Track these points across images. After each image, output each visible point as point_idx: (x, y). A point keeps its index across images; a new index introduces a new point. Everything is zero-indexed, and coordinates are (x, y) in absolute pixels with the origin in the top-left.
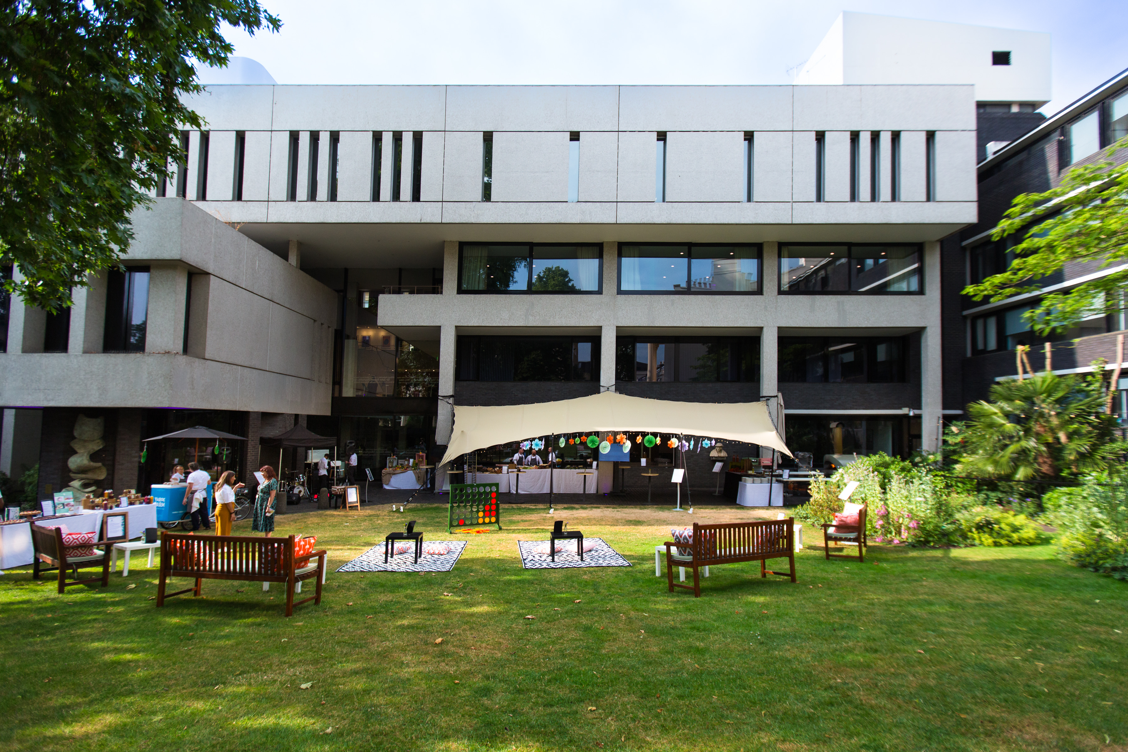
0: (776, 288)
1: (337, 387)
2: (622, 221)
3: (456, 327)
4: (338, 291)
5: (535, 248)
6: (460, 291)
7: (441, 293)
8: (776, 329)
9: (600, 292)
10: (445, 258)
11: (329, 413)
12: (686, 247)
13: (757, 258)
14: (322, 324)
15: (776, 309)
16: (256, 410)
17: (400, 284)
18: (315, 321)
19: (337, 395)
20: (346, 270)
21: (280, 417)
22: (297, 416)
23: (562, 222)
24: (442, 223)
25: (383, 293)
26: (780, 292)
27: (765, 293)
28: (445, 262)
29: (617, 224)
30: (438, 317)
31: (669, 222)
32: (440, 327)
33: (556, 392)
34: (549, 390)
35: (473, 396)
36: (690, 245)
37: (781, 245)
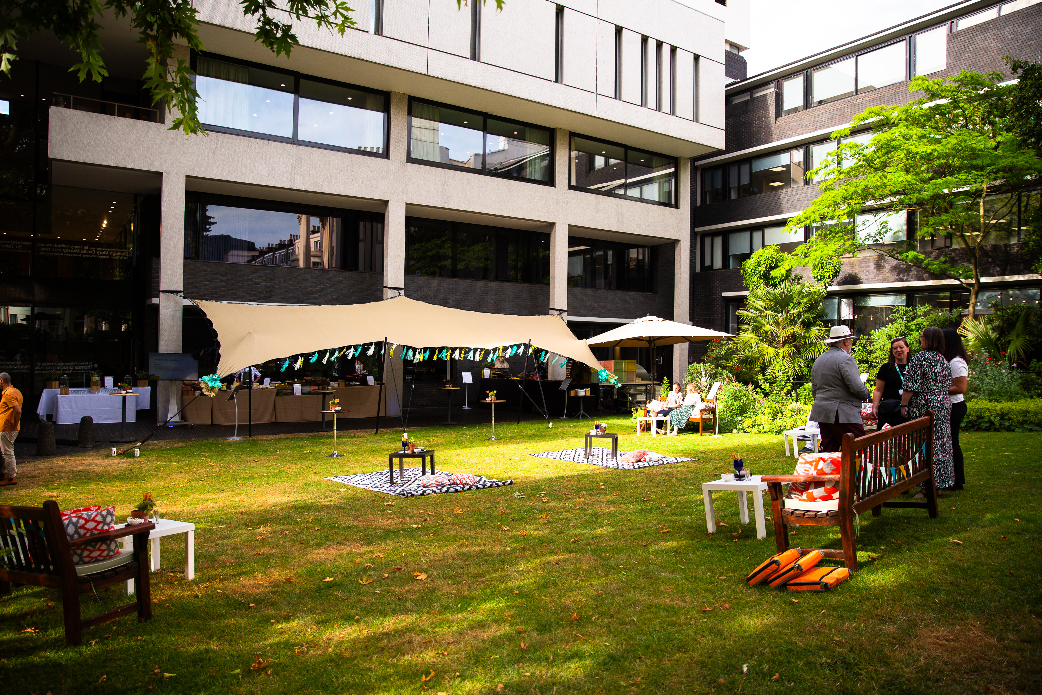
0: (567, 181)
2: (433, 74)
3: (187, 177)
5: (302, 81)
7: (161, 122)
8: (567, 227)
9: (386, 155)
12: (482, 118)
13: (549, 145)
15: (567, 204)
23: (363, 57)
26: (571, 186)
27: (556, 184)
29: (427, 75)
30: (157, 157)
31: (483, 87)
32: (161, 174)
33: (313, 282)
34: (303, 279)
35: (193, 283)
36: (486, 116)
37: (572, 135)
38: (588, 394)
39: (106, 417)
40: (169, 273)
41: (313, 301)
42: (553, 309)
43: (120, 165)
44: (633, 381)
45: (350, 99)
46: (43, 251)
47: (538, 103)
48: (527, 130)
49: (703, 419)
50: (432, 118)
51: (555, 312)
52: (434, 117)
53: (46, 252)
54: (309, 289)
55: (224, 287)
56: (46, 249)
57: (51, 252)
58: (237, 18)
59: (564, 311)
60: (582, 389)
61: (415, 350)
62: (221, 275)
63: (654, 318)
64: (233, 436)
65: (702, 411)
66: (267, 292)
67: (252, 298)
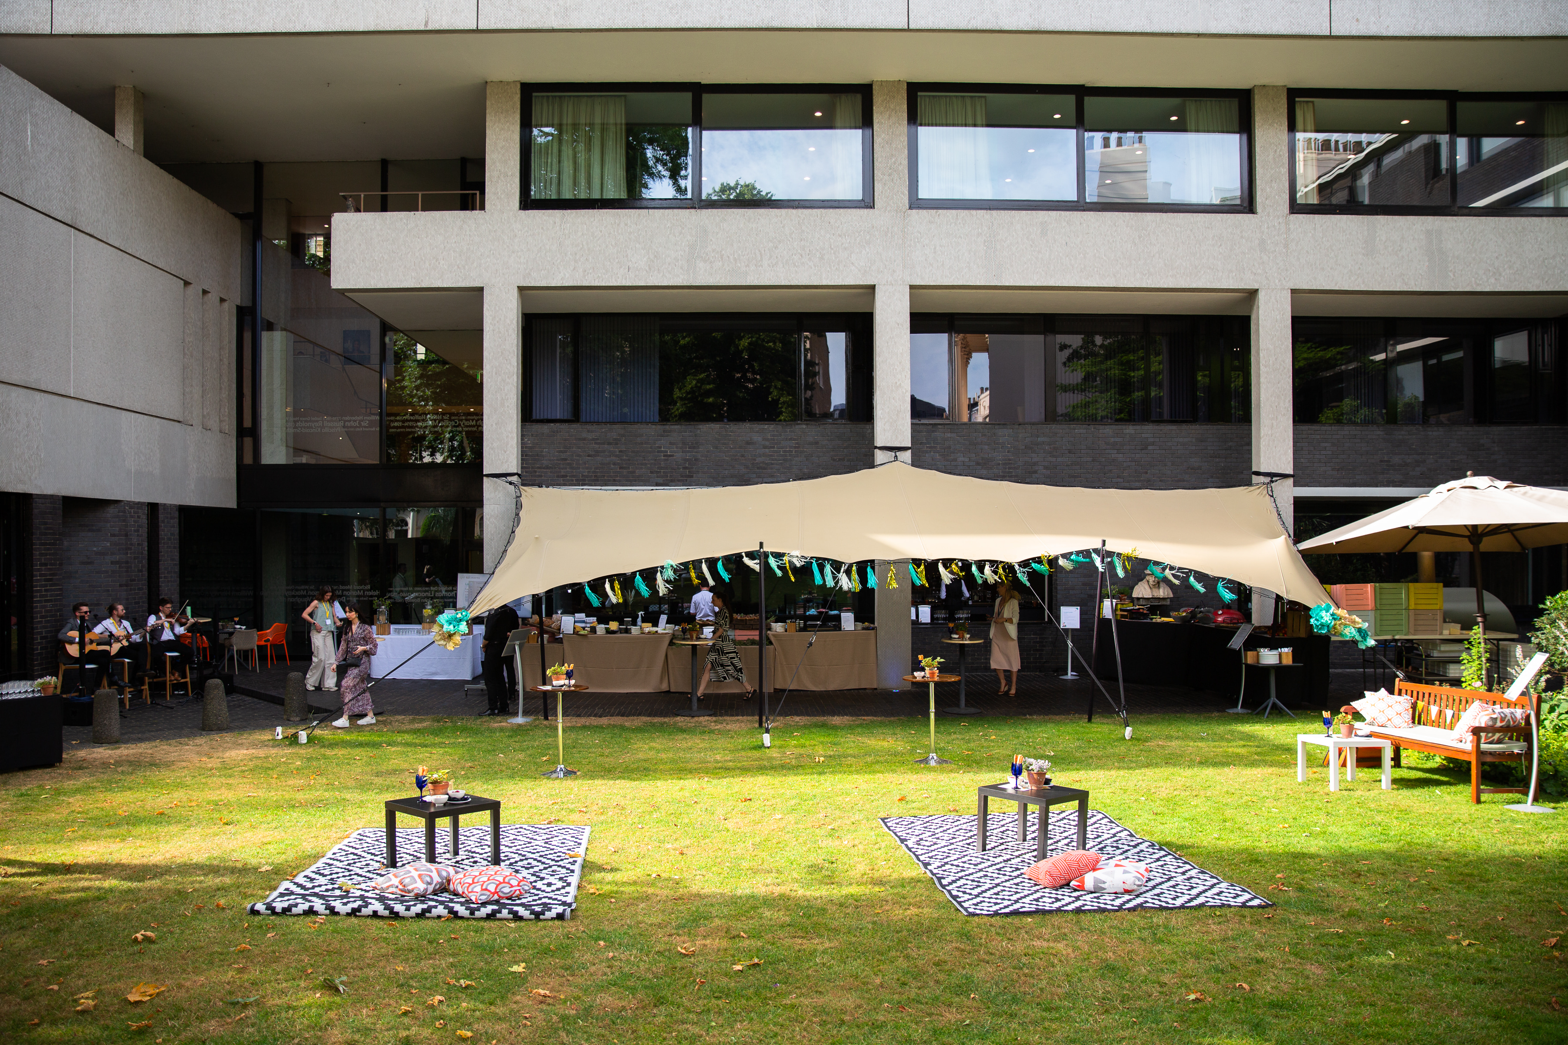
0: (1286, 197)
1: (248, 441)
2: (922, 25)
3: (521, 289)
4: (241, 217)
5: (705, 97)
6: (528, 203)
7: (482, 208)
8: (1288, 295)
9: (868, 202)
10: (488, 124)
11: (232, 504)
12: (1071, 99)
13: (1239, 132)
14: (205, 292)
15: (1286, 246)
16: (49, 491)
17: (384, 188)
18: (187, 283)
19: (248, 460)
20: (258, 166)
21: (111, 510)
22: (153, 508)
23: (776, 24)
24: (477, 31)
25: (344, 210)
26: (1296, 208)
27: (1259, 208)
28: (488, 132)
29: (909, 30)
30: (475, 265)
31: (1036, 28)
32: (481, 289)
33: (765, 447)
34: (748, 443)
35: (566, 460)
36: (1080, 92)
37: (1294, 95)
38: (1288, 661)
39: (433, 670)
40: (495, 445)
41: (765, 480)
42: (1258, 474)
43: (424, 285)
44: (1433, 631)
45: (818, 114)
46: (394, 427)
47: (1172, 35)
48: (1191, 106)
49: (1480, 753)
50: (970, 121)
51: (1262, 479)
52: (975, 117)
53: (397, 427)
54: (758, 460)
55: (614, 464)
56: (396, 424)
57: (403, 427)
58: (549, 9)
59: (1285, 476)
60: (1273, 648)
61: (837, 565)
62: (609, 444)
63: (1482, 481)
64: (516, 714)
65: (1476, 731)
66: (685, 468)
67: (660, 480)
